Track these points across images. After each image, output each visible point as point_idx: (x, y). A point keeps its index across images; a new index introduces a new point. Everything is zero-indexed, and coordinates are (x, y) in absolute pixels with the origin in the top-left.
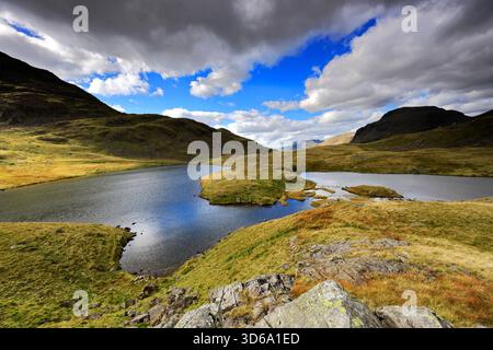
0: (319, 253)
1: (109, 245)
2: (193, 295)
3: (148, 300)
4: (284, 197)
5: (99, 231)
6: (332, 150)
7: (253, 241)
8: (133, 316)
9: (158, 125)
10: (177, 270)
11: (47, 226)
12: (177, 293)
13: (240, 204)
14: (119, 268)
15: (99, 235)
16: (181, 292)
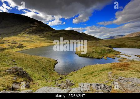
1: (52, 64)
2: (73, 83)
3: (61, 81)
4: (105, 56)
5: (50, 60)
6: (129, 39)
7: (93, 70)
8: (57, 84)
9: (64, 32)
10: (68, 74)
11: (40, 57)
12: (69, 81)
13: (88, 57)
14: (54, 71)
15: (50, 61)
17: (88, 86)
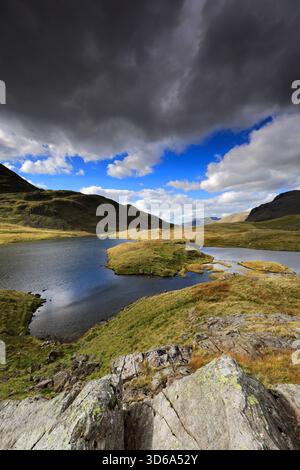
0: (216, 326)
1: (20, 310)
2: (95, 362)
3: (52, 366)
4: (183, 270)
5: (12, 297)
7: (154, 311)
8: (38, 381)
10: (82, 336)
12: (80, 359)
13: (143, 275)
14: (28, 333)
15: (12, 301)
16: (84, 358)
17: (137, 360)
